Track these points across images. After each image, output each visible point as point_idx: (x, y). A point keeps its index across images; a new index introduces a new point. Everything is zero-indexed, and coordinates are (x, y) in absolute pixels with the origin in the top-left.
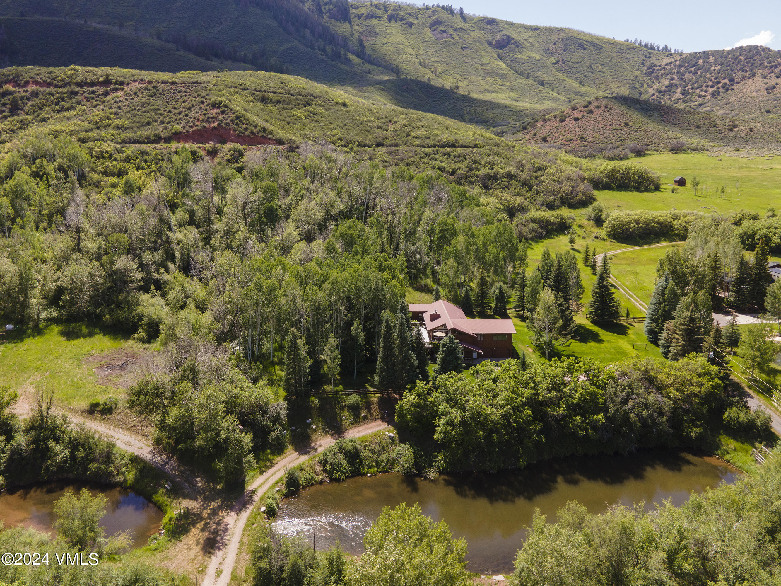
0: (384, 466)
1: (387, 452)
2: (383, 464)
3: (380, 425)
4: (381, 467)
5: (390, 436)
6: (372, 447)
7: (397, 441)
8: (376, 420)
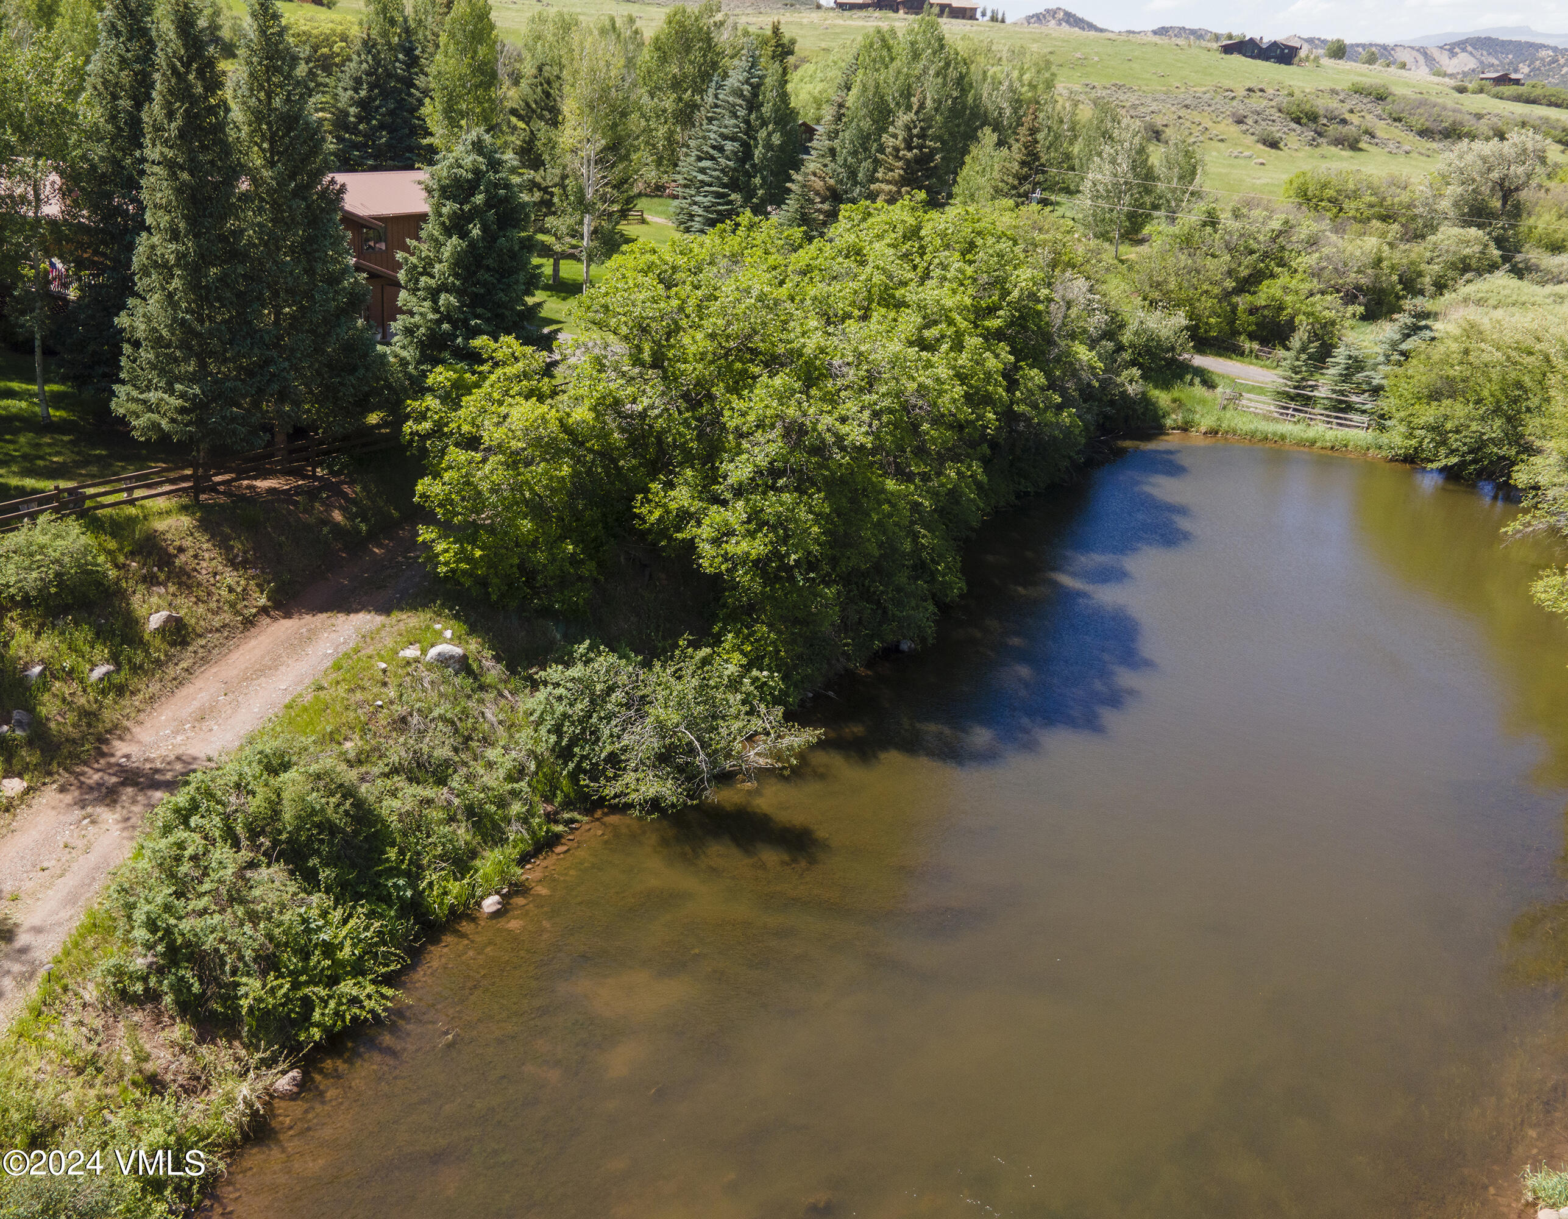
0: (524, 820)
1: (486, 741)
2: (516, 808)
3: (310, 637)
4: (514, 831)
5: (444, 660)
6: (397, 751)
7: (494, 671)
8: (249, 623)
